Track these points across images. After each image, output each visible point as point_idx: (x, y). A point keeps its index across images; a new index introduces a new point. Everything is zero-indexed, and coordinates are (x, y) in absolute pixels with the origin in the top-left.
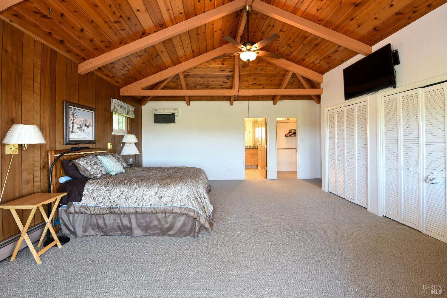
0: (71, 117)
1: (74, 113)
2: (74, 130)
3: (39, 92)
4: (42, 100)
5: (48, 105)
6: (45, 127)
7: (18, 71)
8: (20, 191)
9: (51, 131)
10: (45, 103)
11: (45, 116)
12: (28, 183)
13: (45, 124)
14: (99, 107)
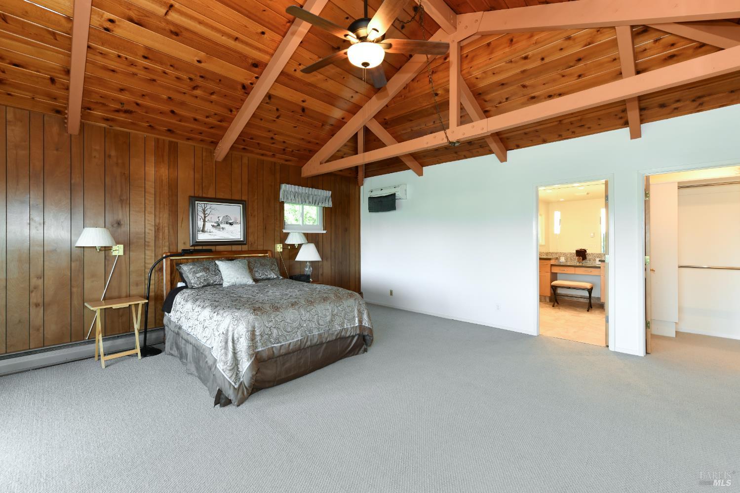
0: (201, 214)
1: (206, 209)
2: (206, 229)
3: (153, 191)
4: (158, 199)
5: (165, 203)
6: (161, 228)
7: (124, 174)
8: (126, 292)
9: (171, 231)
10: (162, 202)
11: (161, 215)
12: (137, 285)
13: (161, 225)
14: (256, 197)
